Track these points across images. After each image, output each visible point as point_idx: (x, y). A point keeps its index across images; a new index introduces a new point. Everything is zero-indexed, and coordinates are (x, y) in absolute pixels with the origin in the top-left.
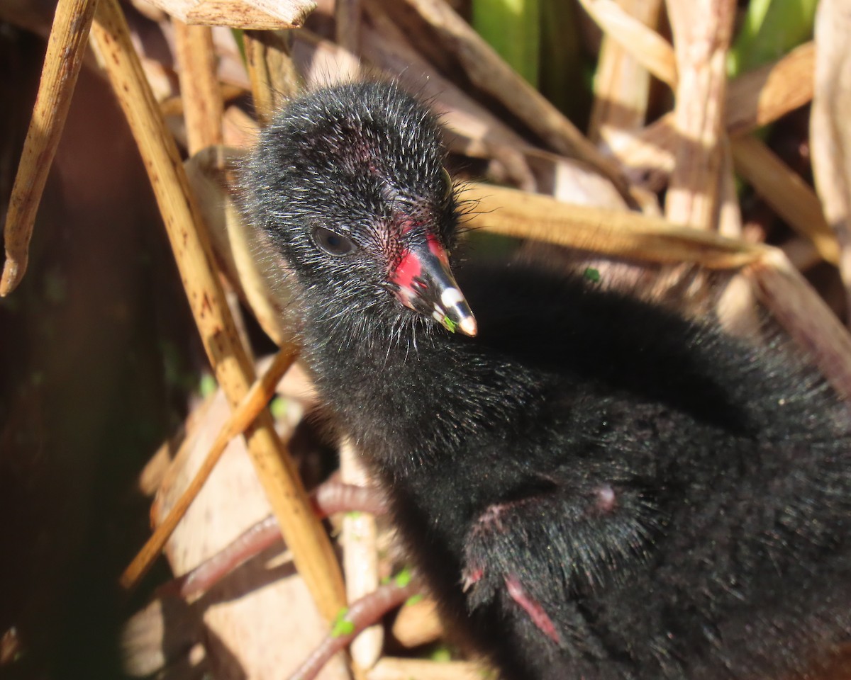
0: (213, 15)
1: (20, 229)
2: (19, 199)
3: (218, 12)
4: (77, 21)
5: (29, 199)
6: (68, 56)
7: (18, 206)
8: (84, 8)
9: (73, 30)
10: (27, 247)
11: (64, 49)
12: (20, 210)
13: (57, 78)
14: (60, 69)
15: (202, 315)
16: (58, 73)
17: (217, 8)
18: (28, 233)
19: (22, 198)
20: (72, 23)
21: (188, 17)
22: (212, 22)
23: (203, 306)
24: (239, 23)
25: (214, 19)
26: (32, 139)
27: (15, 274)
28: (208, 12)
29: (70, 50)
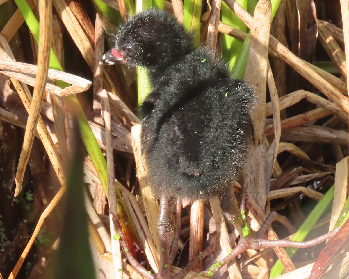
0: (67, 92)
1: (20, 178)
2: (19, 170)
3: (68, 90)
4: (34, 121)
5: (22, 170)
6: (32, 131)
7: (19, 172)
8: (36, 117)
9: (33, 123)
10: (22, 183)
11: (31, 129)
12: (20, 173)
13: (29, 137)
14: (30, 134)
15: (58, 174)
16: (29, 135)
17: (67, 90)
18: (22, 179)
19: (20, 170)
20: (33, 122)
21: (61, 94)
22: (67, 94)
23: (58, 172)
24: (73, 92)
25: (67, 93)
26: (23, 153)
27: (18, 191)
28: (65, 91)
29: (32, 129)
